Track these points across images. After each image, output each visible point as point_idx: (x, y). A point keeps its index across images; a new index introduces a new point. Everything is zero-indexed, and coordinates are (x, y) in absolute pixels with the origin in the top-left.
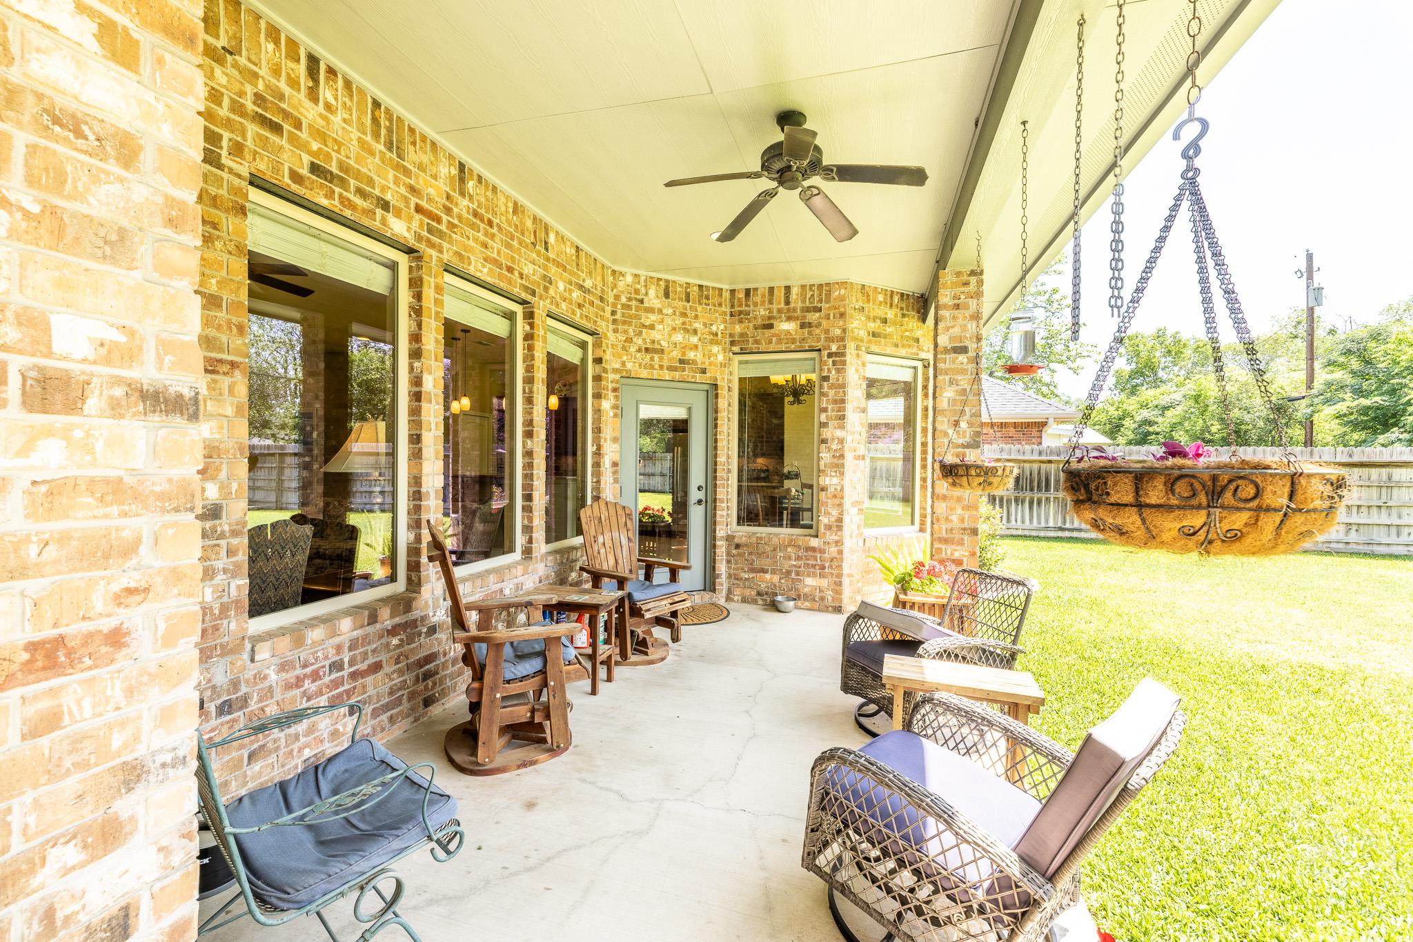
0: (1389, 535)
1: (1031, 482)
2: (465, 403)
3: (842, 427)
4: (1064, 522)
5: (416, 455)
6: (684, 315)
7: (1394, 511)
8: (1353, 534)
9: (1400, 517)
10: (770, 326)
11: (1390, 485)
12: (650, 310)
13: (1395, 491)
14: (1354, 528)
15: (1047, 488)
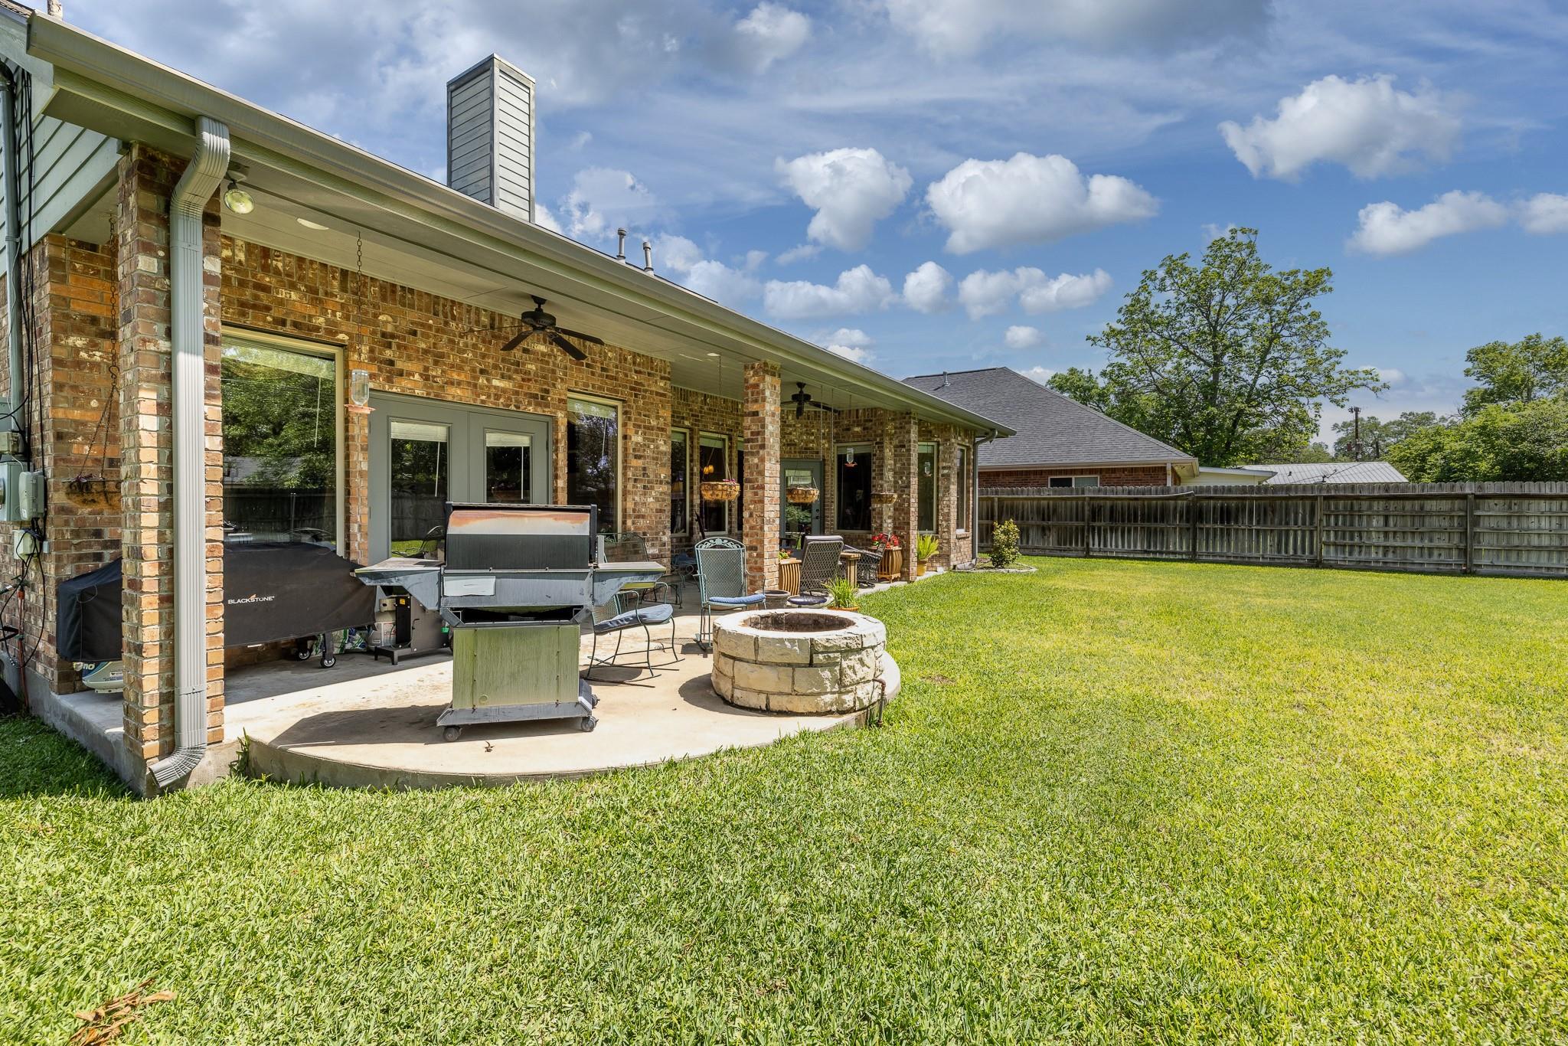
0: (1422, 556)
1: (1123, 515)
2: (711, 468)
3: (882, 479)
4: (1149, 547)
5: (692, 493)
6: (806, 426)
7: (1427, 536)
8: (1390, 555)
9: (1431, 540)
10: (848, 429)
11: (1422, 514)
12: (790, 426)
13: (1427, 520)
14: (1391, 550)
15: (1136, 520)
